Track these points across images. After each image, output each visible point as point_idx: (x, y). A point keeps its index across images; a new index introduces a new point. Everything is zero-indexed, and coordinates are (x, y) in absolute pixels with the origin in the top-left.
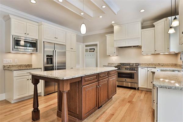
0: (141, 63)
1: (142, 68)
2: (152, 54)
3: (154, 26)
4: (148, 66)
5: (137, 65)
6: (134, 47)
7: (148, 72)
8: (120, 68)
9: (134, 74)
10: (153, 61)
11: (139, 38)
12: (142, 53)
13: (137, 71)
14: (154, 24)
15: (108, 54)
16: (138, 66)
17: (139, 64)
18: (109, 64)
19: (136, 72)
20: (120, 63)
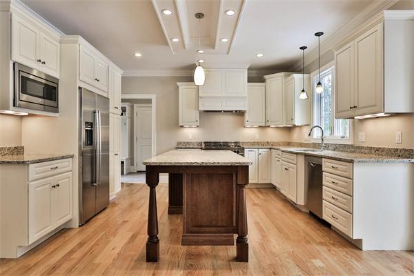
1: (250, 149)
2: (260, 127)
3: (264, 81)
6: (225, 111)
7: (260, 156)
10: (258, 138)
11: (245, 97)
12: (247, 123)
14: (266, 77)
15: (181, 124)
18: (179, 143)
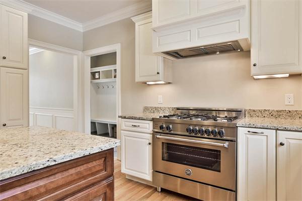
0: (248, 108)
1: (254, 130)
2: (291, 76)
4: (275, 123)
5: (234, 114)
7: (281, 148)
8: (168, 128)
9: (220, 151)
10: (292, 103)
12: (253, 70)
13: (234, 142)
15: (138, 79)
16: (236, 118)
17: (239, 113)
18: (146, 109)
19: (226, 144)
20: (178, 109)
